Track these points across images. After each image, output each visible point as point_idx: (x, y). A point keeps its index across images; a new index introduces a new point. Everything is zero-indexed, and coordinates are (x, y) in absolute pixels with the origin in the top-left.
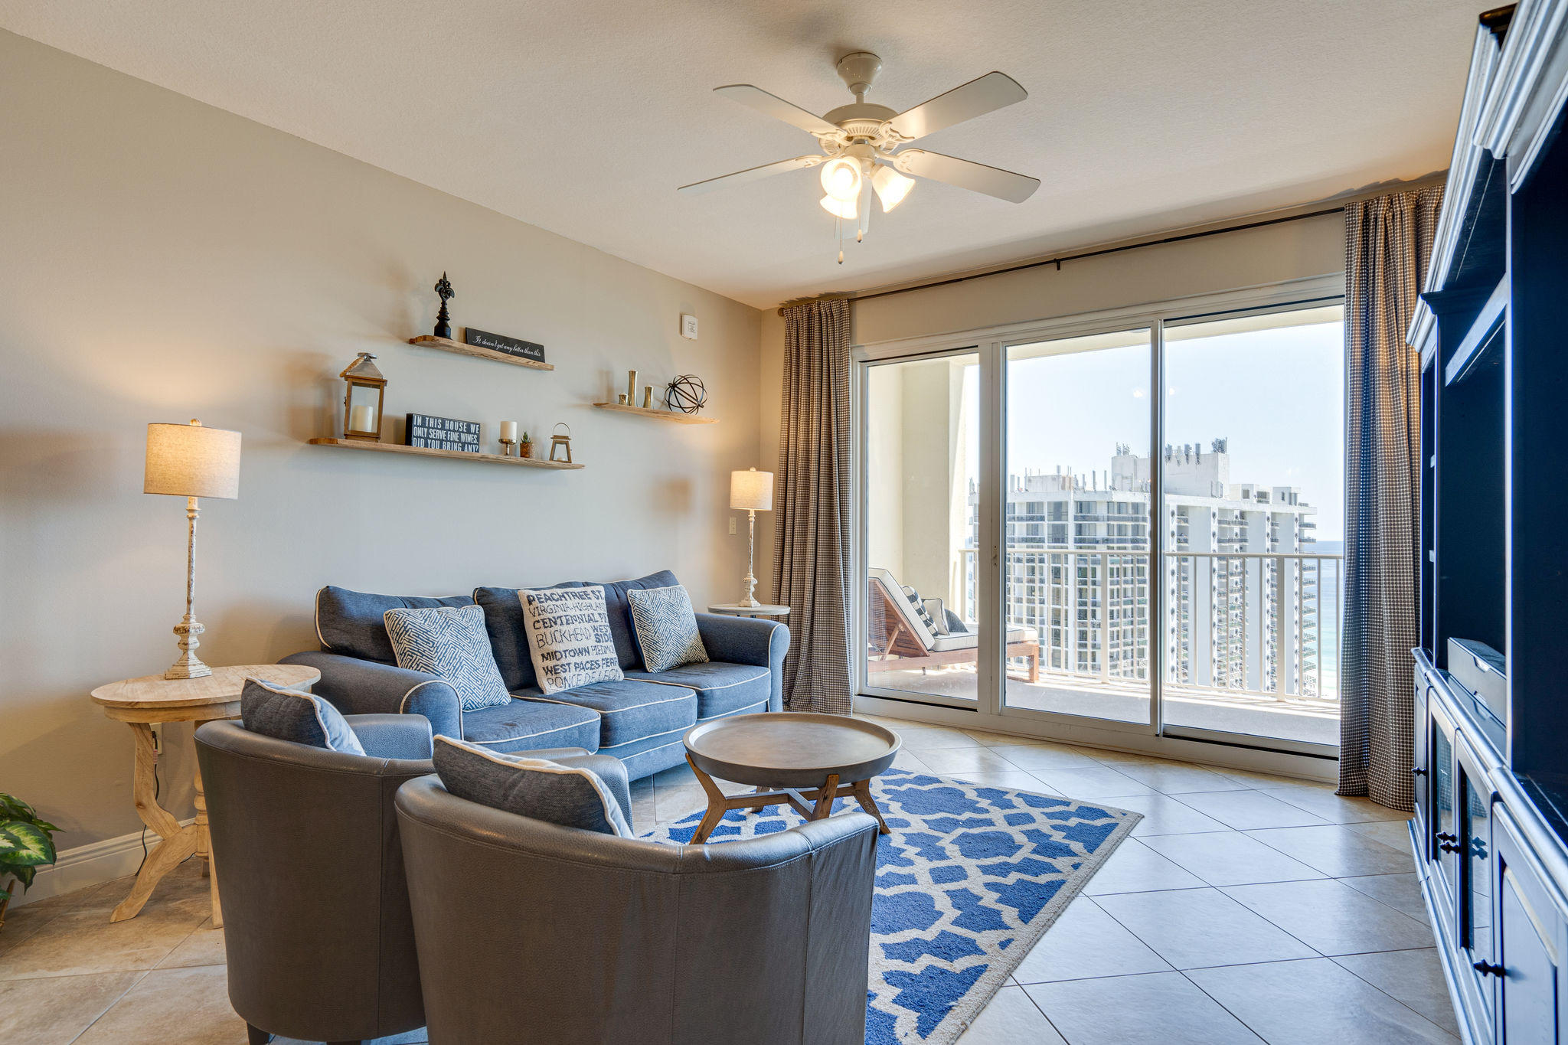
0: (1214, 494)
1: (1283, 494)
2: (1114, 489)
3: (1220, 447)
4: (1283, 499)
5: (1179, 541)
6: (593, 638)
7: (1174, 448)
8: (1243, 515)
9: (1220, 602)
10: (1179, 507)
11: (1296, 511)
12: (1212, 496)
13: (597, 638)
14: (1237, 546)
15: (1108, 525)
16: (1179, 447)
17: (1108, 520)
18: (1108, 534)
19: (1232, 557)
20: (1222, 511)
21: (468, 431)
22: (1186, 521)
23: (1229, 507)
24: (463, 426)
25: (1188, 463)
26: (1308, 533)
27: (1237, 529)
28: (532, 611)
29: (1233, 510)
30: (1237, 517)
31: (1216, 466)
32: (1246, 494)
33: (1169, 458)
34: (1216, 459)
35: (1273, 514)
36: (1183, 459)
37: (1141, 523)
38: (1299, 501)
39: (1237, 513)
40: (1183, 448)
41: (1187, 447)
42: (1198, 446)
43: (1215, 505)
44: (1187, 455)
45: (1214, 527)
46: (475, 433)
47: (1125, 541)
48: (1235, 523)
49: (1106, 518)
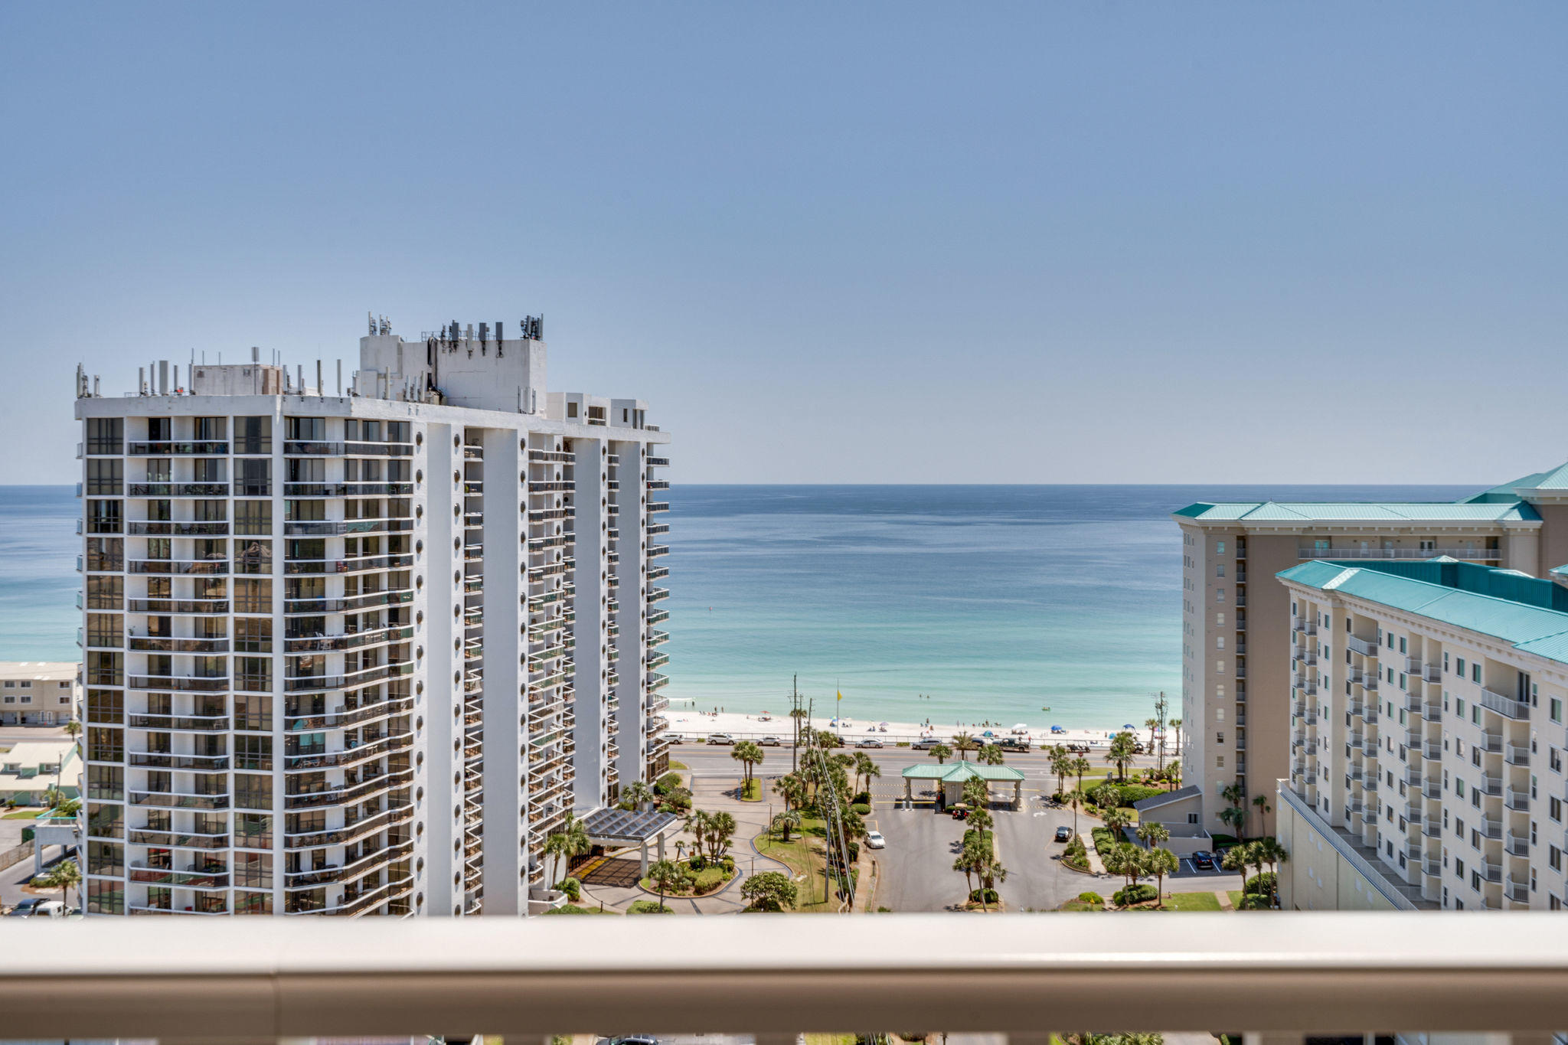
0: (522, 408)
1: (625, 411)
2: (355, 395)
3: (533, 329)
4: (625, 420)
5: (468, 488)
7: (463, 328)
8: (568, 444)
9: (535, 590)
10: (467, 430)
11: (642, 437)
12: (520, 412)
14: (558, 495)
15: (347, 461)
16: (470, 326)
17: (346, 452)
18: (347, 478)
20: (537, 438)
22: (480, 454)
23: (546, 430)
25: (484, 354)
26: (659, 474)
27: (558, 467)
29: (551, 436)
30: (558, 449)
31: (525, 362)
32: (572, 410)
33: (455, 346)
34: (526, 350)
35: (612, 443)
36: (477, 348)
37: (403, 457)
38: (646, 424)
39: (558, 440)
40: (476, 329)
41: (483, 328)
42: (499, 326)
43: (523, 426)
44: (484, 343)
45: (523, 463)
47: (377, 490)
48: (555, 457)
49: (342, 448)
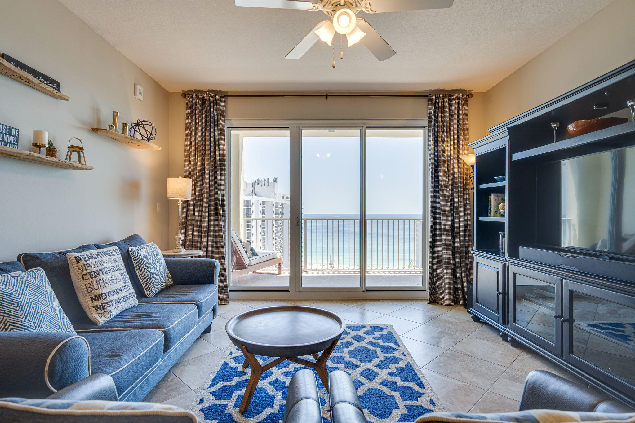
0: (274, 197)
3: (275, 180)
5: (262, 214)
6: (122, 281)
7: (260, 180)
8: (282, 205)
9: (276, 236)
10: (262, 202)
12: (273, 198)
13: (124, 281)
14: (280, 216)
16: (262, 179)
19: (279, 220)
20: (276, 203)
21: (10, 134)
22: (265, 207)
23: (278, 202)
24: (6, 129)
25: (265, 185)
27: (280, 210)
28: (80, 268)
29: (279, 203)
30: (280, 206)
31: (274, 187)
32: (283, 197)
33: (258, 184)
34: (274, 184)
36: (263, 184)
37: (250, 208)
39: (280, 204)
40: (263, 180)
41: (265, 180)
42: (268, 179)
43: (274, 201)
44: (265, 183)
45: (274, 209)
46: (15, 136)
48: (280, 208)
